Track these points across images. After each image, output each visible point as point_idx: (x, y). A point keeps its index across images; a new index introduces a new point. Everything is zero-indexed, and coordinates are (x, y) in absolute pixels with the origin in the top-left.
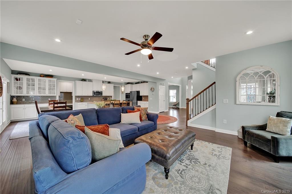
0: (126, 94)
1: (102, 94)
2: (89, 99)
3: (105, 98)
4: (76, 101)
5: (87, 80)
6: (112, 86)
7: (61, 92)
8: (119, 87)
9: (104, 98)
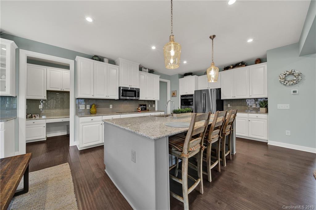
0: (182, 96)
1: (139, 96)
2: (111, 106)
3: (144, 105)
4: (78, 113)
5: (105, 60)
6: (156, 79)
7: (47, 91)
8: (166, 83)
9: (141, 105)
